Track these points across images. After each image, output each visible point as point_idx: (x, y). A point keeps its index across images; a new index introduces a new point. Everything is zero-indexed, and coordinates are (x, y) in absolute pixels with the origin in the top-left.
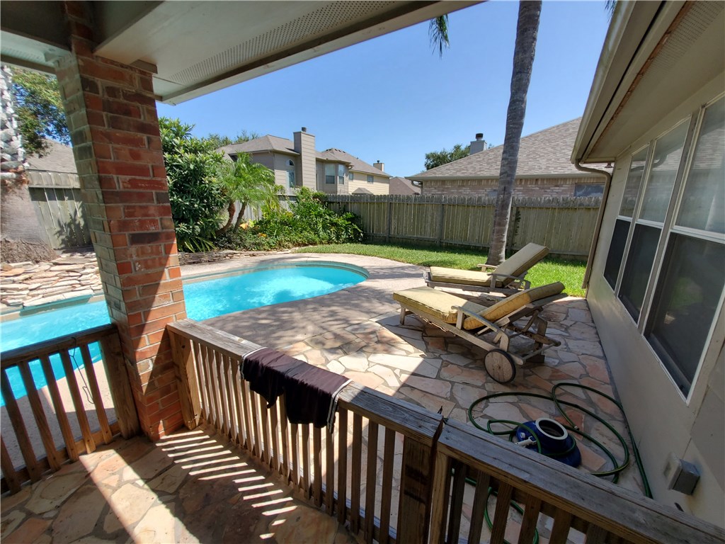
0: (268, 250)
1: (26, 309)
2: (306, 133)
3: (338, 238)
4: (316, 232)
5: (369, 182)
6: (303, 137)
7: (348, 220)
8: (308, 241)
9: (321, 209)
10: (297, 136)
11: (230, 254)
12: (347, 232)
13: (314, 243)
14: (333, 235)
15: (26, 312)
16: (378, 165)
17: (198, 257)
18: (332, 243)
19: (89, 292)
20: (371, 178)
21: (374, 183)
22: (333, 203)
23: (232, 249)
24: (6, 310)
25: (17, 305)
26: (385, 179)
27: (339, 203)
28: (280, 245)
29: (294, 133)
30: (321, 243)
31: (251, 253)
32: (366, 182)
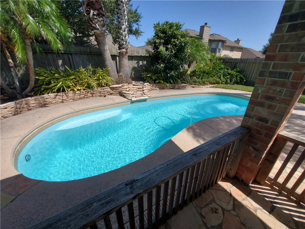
0: (199, 85)
1: (132, 101)
2: (207, 26)
3: (231, 81)
4: (220, 78)
5: (231, 51)
6: (205, 28)
7: (237, 72)
8: (216, 82)
9: (222, 66)
10: (202, 28)
11: (185, 86)
12: (236, 78)
13: (218, 83)
14: (228, 80)
15: (132, 102)
16: (238, 41)
17: (174, 86)
18: (227, 84)
19: (147, 97)
20: (232, 49)
21: (234, 52)
22: (228, 62)
23: (184, 83)
24: (128, 101)
25: (130, 100)
26: (240, 49)
27: (232, 62)
28: (204, 83)
29: (201, 27)
30: (222, 83)
31: (193, 86)
32: (229, 51)
